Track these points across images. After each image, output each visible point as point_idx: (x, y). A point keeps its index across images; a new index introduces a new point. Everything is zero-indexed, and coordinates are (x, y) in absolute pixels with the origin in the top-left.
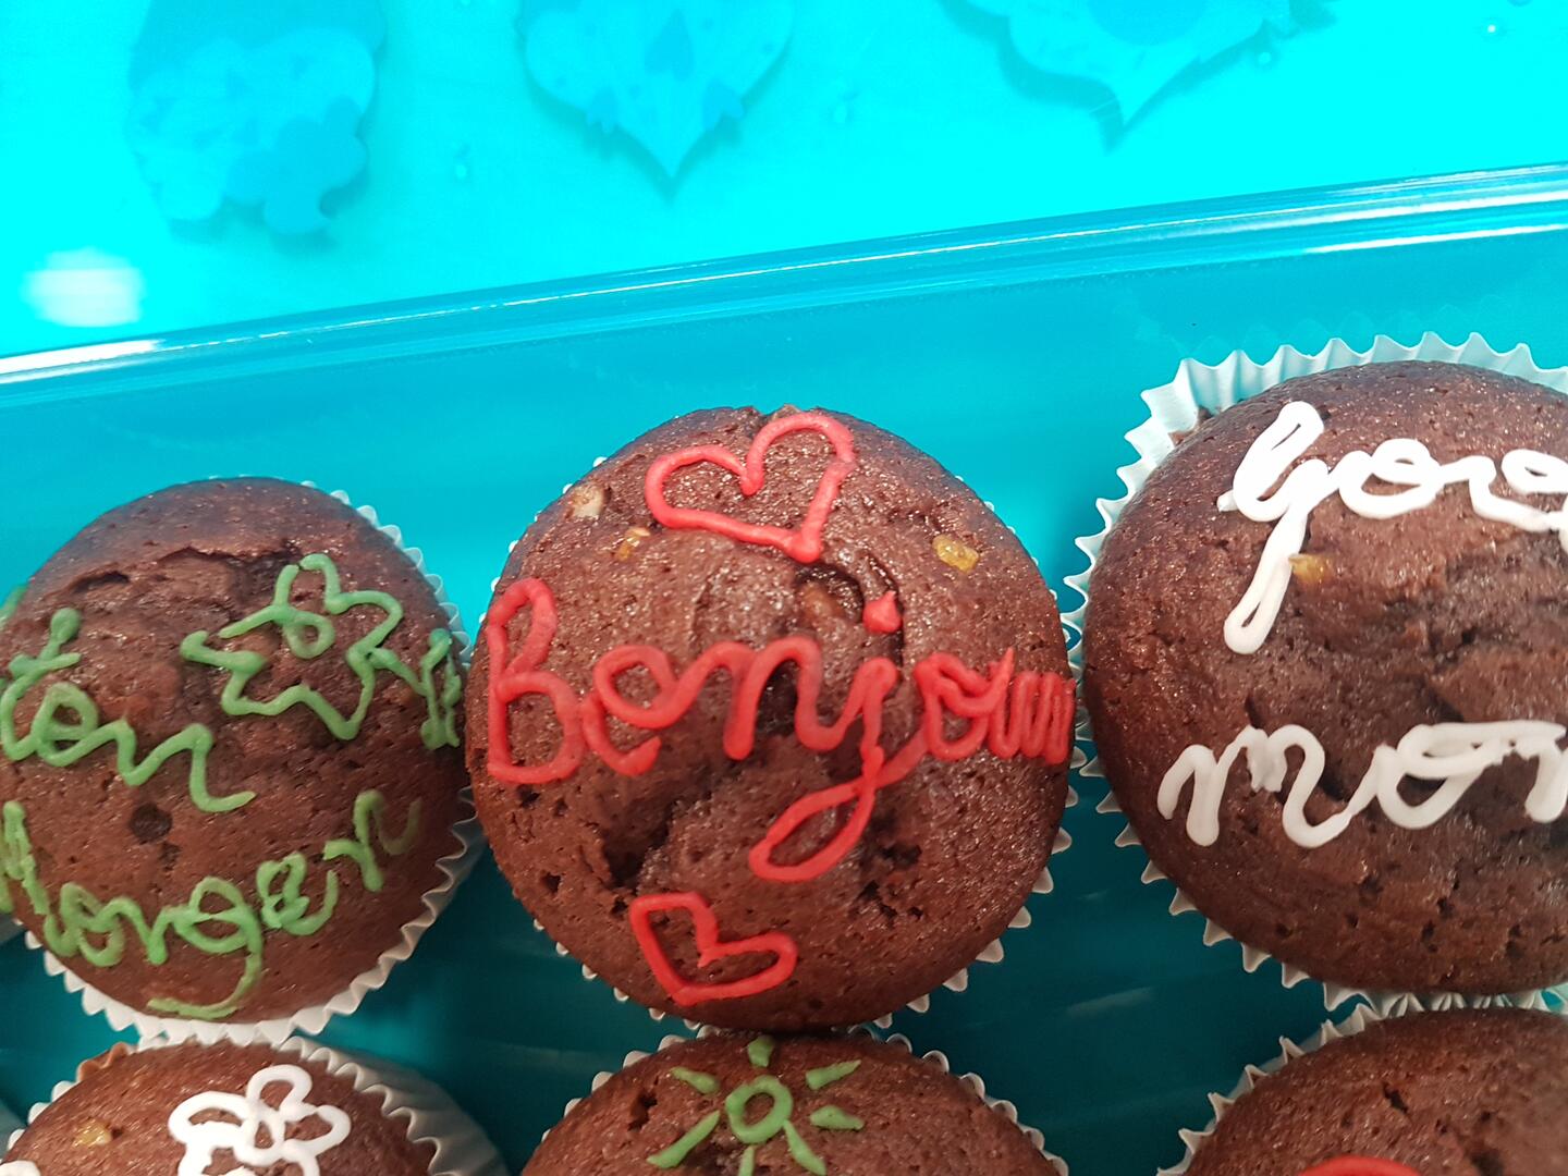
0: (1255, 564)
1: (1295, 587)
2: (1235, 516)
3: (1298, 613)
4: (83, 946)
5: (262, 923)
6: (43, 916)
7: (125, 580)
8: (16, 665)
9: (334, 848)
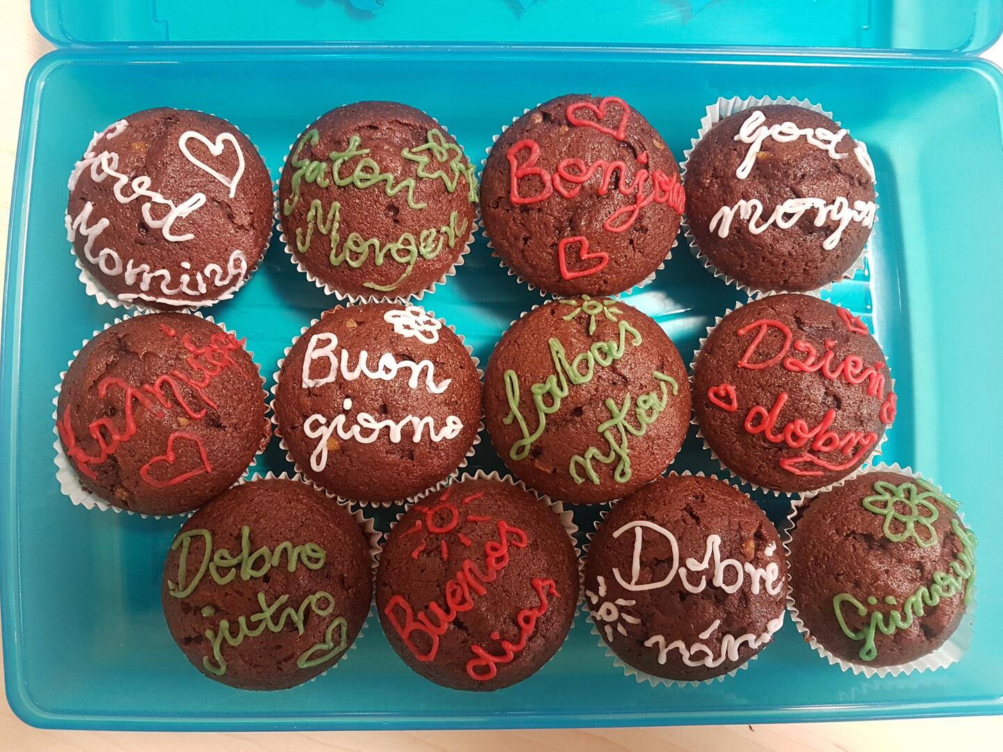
0: (745, 156)
1: (757, 161)
2: (740, 142)
3: (757, 169)
4: (348, 259)
5: (419, 252)
6: (332, 249)
7: (376, 128)
8: (333, 154)
9: (444, 229)
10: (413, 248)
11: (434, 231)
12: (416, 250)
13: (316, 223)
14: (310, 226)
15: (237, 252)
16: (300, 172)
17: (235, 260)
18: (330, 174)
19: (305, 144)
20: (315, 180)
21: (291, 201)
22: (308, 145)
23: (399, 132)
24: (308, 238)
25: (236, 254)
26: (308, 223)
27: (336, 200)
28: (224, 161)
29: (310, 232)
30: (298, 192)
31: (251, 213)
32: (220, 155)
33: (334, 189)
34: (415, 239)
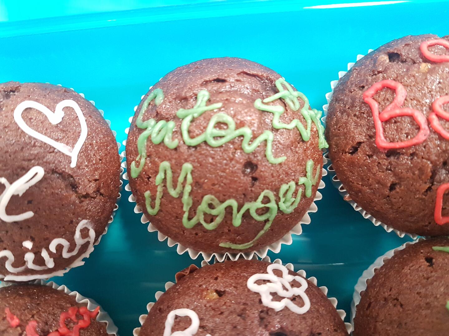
4: (202, 222)
5: (279, 208)
6: (184, 212)
7: (223, 81)
8: (181, 112)
9: (302, 180)
10: (272, 205)
11: (293, 184)
12: (276, 206)
13: (165, 186)
14: (159, 189)
15: (84, 221)
16: (145, 134)
17: (81, 231)
18: (178, 133)
19: (149, 104)
20: (163, 141)
21: (138, 164)
22: (152, 105)
23: (249, 83)
24: (158, 202)
25: (83, 223)
26: (157, 186)
27: (186, 161)
28: (64, 129)
29: (159, 195)
30: (144, 154)
31: (96, 180)
32: (60, 123)
33: (184, 149)
34: (275, 195)
